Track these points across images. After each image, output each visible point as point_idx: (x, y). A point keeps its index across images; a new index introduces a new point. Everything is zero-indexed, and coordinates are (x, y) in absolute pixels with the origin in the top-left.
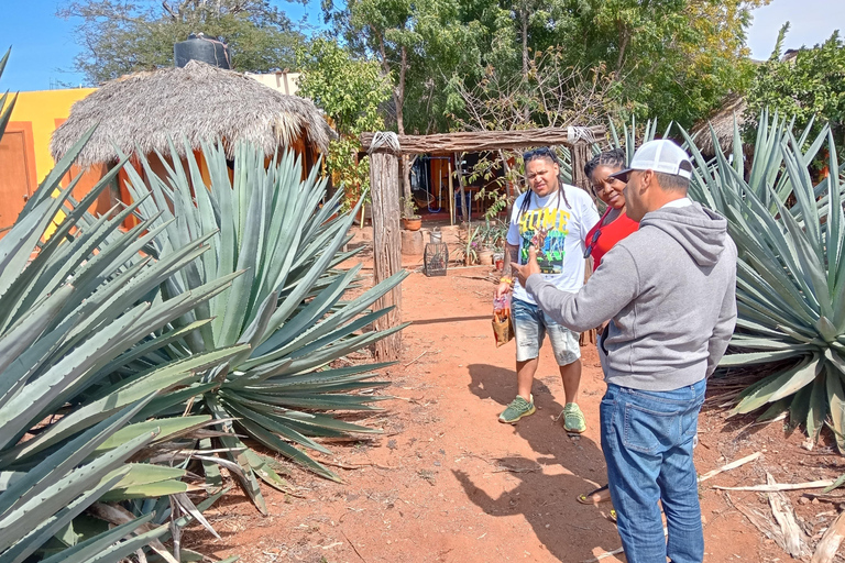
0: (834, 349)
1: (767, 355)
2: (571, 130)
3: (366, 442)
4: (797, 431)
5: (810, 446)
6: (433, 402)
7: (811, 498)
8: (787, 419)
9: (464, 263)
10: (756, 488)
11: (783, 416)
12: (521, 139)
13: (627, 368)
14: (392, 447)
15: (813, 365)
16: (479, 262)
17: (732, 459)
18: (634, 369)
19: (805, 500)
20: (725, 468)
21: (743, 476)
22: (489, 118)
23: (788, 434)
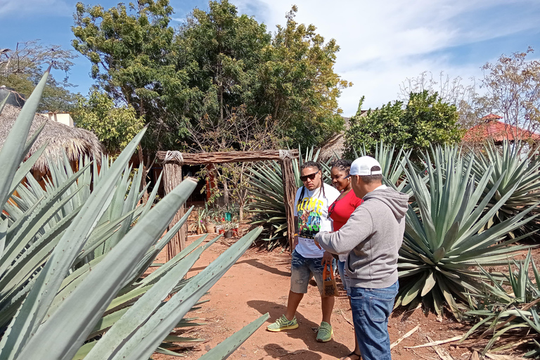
0: (439, 266)
1: (406, 272)
2: (280, 151)
3: (191, 348)
4: (430, 313)
5: (441, 320)
6: (221, 319)
7: (455, 346)
8: (423, 307)
9: (196, 232)
10: (426, 345)
11: (420, 305)
12: (254, 156)
13: (369, 277)
14: (208, 349)
15: (431, 276)
16: (207, 232)
17: (406, 332)
18: (373, 277)
19: (452, 348)
20: (405, 336)
21: (415, 339)
22: (207, 144)
23: (426, 315)
